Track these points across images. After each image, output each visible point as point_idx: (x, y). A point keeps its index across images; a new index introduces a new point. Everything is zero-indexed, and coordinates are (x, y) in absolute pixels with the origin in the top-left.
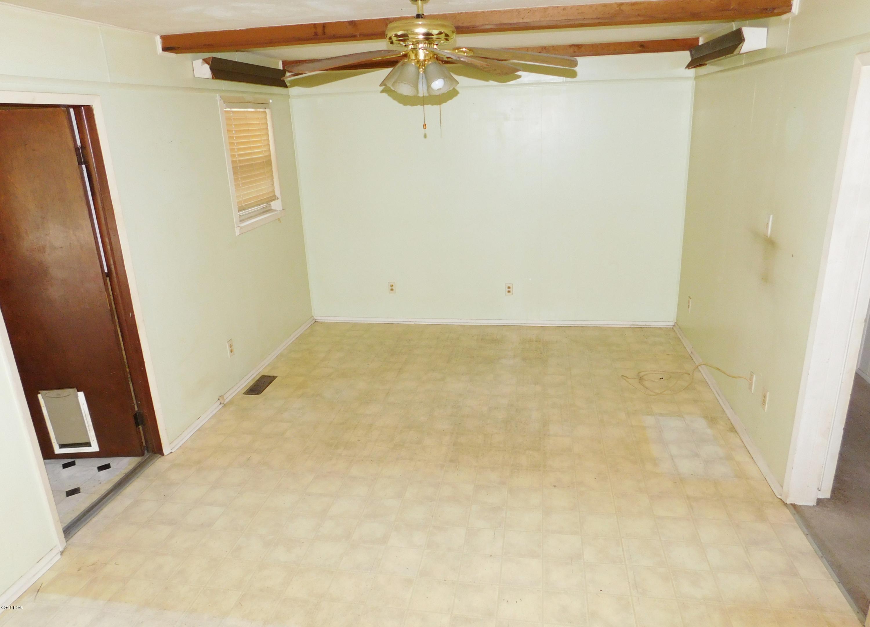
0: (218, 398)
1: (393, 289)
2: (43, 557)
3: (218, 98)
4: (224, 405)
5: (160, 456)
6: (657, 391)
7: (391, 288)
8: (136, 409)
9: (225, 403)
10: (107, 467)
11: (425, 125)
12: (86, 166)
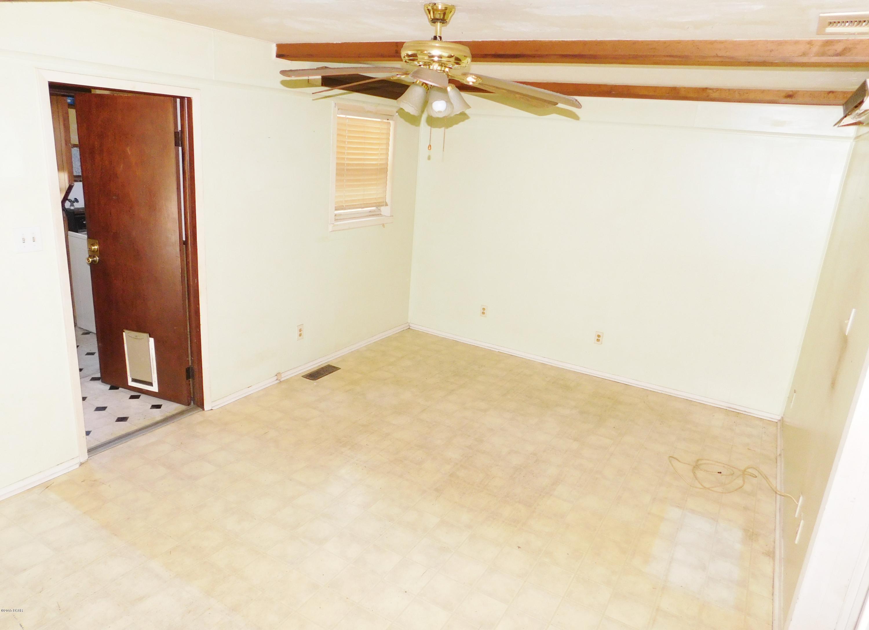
0: (276, 374)
1: (484, 313)
2: (64, 462)
3: (333, 105)
4: (280, 382)
5: (201, 410)
6: (707, 485)
7: (483, 311)
8: (190, 364)
9: (281, 380)
10: (159, 407)
11: (430, 146)
12: (182, 148)
